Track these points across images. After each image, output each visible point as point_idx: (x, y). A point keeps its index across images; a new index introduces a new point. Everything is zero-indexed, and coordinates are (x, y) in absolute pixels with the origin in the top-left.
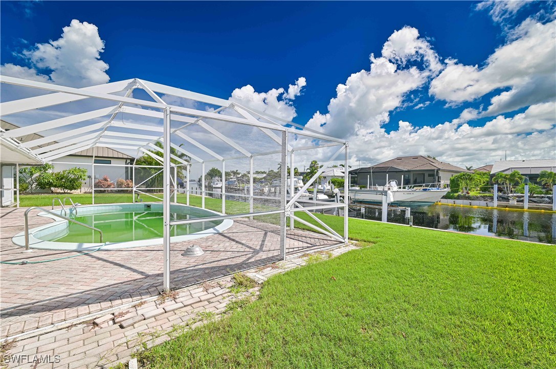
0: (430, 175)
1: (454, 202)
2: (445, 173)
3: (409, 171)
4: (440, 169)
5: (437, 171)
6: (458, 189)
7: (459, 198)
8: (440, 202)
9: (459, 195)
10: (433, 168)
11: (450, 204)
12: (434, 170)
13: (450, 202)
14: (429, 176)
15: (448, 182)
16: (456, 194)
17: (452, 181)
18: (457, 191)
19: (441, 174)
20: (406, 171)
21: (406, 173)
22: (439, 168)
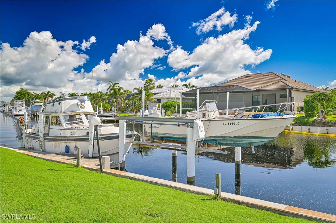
0: (282, 96)
1: (309, 129)
2: (299, 93)
3: (257, 91)
4: (293, 88)
5: (290, 91)
6: (313, 113)
7: (313, 124)
8: (292, 130)
9: (314, 120)
10: (285, 87)
11: (304, 133)
12: (285, 90)
13: (303, 130)
14: (280, 97)
15: (302, 104)
16: (311, 120)
17: (306, 103)
18: (312, 116)
19: (294, 94)
20: (254, 91)
21: (254, 94)
22: (292, 86)
